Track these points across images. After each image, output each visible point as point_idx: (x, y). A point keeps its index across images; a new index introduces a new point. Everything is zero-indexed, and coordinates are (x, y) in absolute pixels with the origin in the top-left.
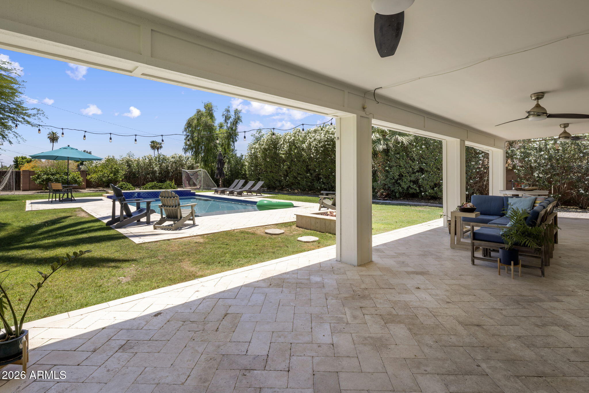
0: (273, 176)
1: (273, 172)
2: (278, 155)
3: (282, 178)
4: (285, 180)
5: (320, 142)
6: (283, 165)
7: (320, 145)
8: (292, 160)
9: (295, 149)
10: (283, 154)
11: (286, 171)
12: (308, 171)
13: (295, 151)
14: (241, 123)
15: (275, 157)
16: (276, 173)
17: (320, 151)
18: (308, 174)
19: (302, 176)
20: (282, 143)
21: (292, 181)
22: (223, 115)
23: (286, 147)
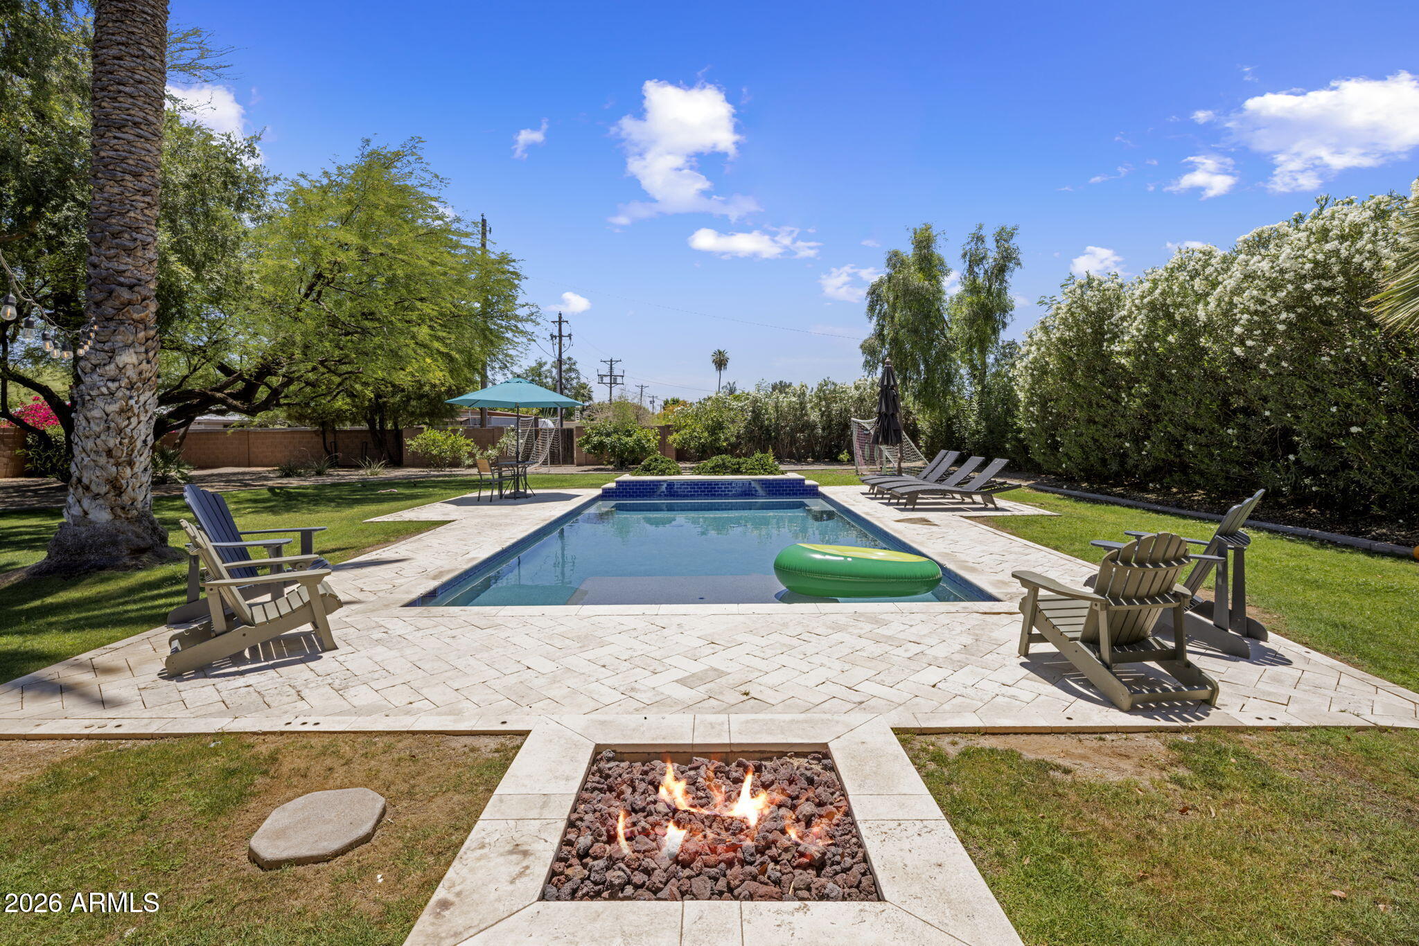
0: (1096, 437)
1: (1095, 423)
2: (1106, 357)
3: (1127, 445)
4: (1140, 453)
5: (1275, 287)
6: (1130, 395)
7: (1274, 301)
8: (1162, 376)
9: (1168, 331)
10: (1128, 354)
11: (1142, 417)
12: (1227, 415)
13: (1171, 339)
14: (1017, 269)
15: (1100, 364)
16: (1105, 426)
17: (1281, 327)
18: (1230, 431)
19: (1202, 439)
20: (1124, 313)
21: (1163, 456)
22: (964, 255)
23: (1135, 328)
